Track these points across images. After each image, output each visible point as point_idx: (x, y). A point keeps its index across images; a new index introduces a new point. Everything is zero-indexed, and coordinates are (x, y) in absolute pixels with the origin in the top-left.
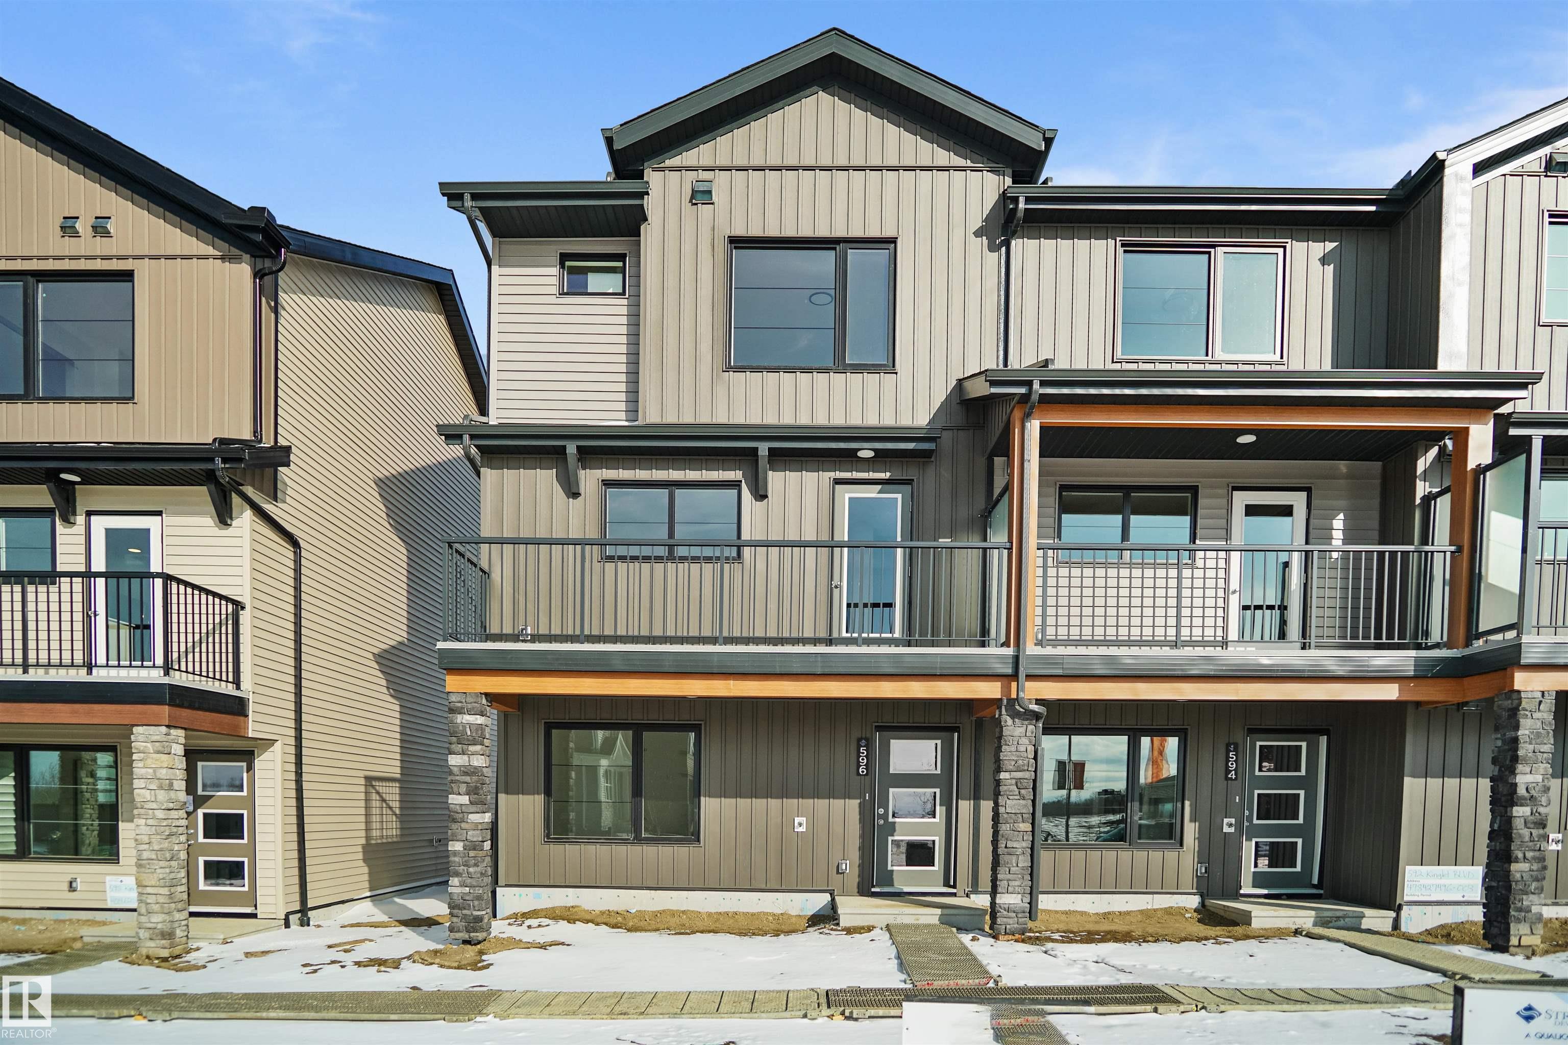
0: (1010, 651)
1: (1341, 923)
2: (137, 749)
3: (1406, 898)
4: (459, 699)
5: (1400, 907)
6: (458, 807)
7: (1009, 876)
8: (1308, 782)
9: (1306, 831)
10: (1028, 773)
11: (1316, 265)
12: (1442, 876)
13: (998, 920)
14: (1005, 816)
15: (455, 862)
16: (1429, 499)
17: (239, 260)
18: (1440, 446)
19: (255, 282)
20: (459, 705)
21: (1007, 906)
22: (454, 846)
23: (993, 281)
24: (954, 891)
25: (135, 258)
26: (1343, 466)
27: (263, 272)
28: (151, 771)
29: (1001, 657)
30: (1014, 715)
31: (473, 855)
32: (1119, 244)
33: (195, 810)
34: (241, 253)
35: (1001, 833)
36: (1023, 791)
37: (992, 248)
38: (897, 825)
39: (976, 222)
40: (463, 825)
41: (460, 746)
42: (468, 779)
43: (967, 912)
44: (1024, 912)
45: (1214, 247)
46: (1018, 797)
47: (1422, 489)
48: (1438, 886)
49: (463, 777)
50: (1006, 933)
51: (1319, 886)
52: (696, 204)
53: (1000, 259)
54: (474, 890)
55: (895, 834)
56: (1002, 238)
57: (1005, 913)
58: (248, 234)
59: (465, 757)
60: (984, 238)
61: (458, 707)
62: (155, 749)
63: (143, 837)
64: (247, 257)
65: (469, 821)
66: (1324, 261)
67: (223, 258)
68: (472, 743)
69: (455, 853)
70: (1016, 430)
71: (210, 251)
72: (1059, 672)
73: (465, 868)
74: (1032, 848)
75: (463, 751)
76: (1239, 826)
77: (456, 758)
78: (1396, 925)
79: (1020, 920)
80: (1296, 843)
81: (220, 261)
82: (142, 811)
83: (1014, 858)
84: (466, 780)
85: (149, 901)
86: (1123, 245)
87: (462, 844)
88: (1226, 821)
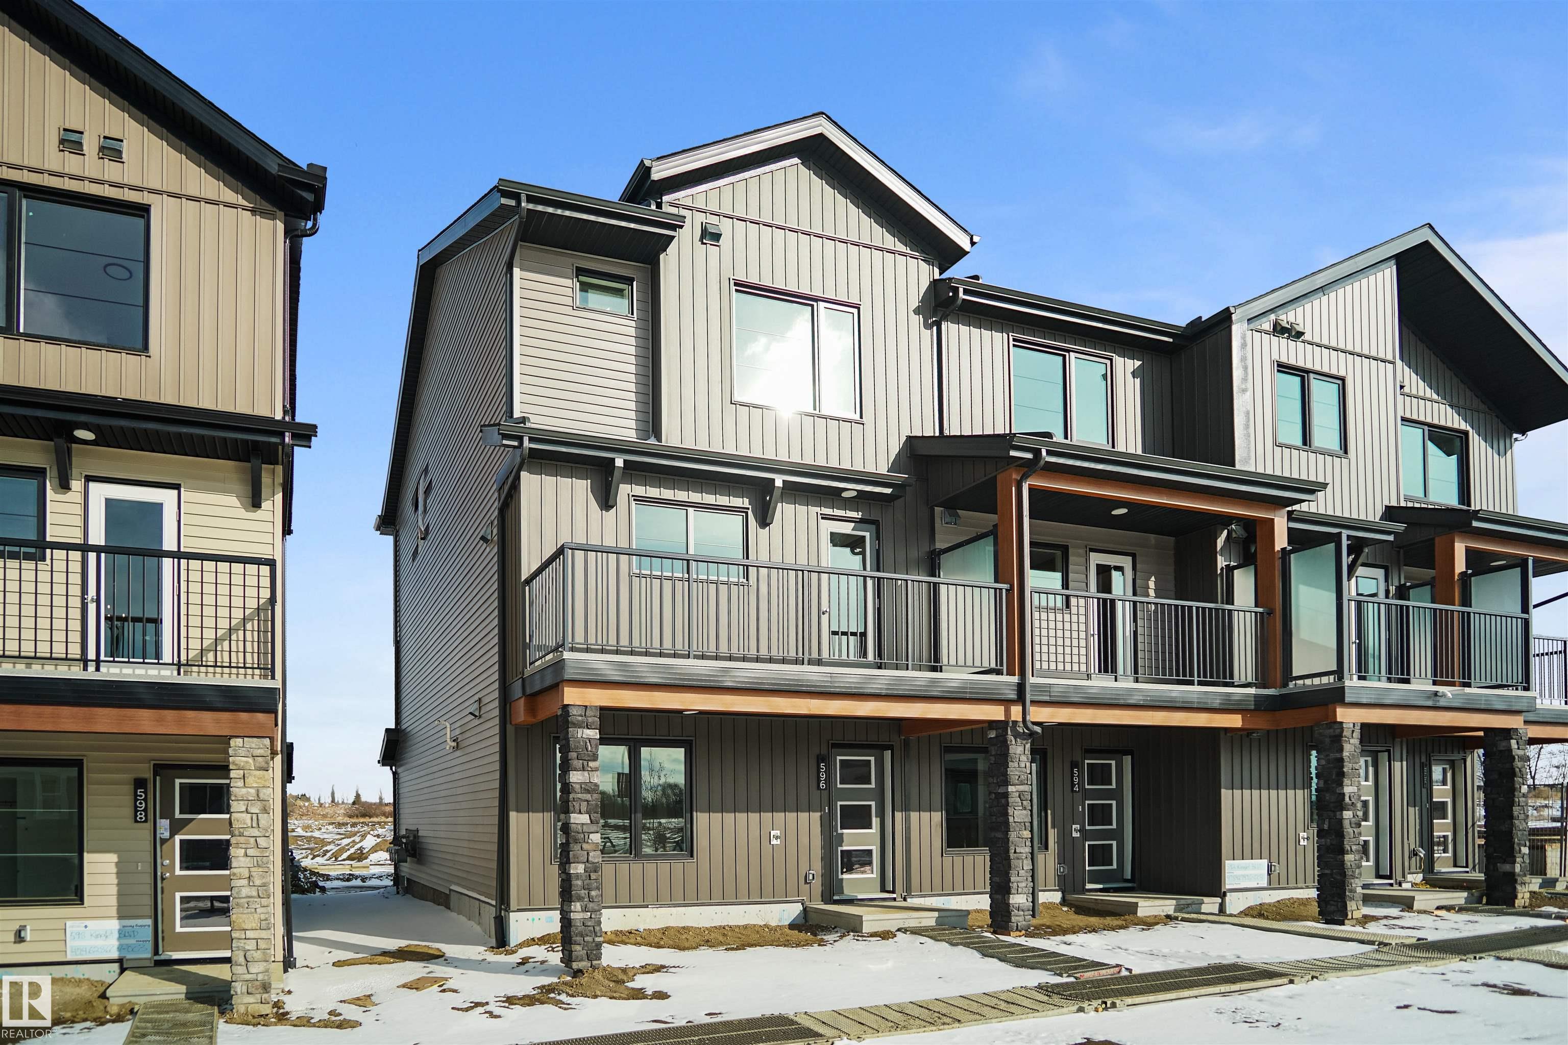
0: (1015, 679)
1: (1190, 909)
2: (236, 765)
3: (1228, 887)
4: (579, 713)
5: (1225, 894)
6: (579, 827)
7: (1018, 879)
8: (1117, 794)
9: (1118, 835)
10: (1027, 786)
11: (1129, 377)
12: (1245, 868)
13: (1013, 918)
14: (1014, 824)
15: (577, 885)
16: (1230, 570)
17: (272, 216)
18: (1228, 530)
19: (285, 242)
20: (580, 718)
21: (1017, 905)
22: (577, 869)
23: (929, 353)
24: (894, 896)
25: (152, 191)
26: (1152, 537)
27: (296, 233)
28: (253, 791)
29: (1007, 684)
30: (1017, 735)
31: (595, 878)
32: (1011, 338)
33: (172, 835)
34: (275, 209)
35: (1011, 839)
36: (1025, 803)
37: (928, 326)
38: (844, 836)
39: (914, 303)
40: (585, 846)
41: (581, 761)
42: (588, 797)
43: (954, 913)
44: (1029, 910)
45: (1068, 351)
46: (1021, 808)
47: (1221, 562)
48: (1244, 876)
49: (584, 795)
50: (1017, 930)
51: (1132, 880)
52: (706, 244)
53: (932, 335)
54: (596, 915)
55: (843, 844)
56: (934, 319)
57: (1016, 912)
58: (299, 192)
59: (586, 773)
60: (921, 316)
61: (578, 721)
62: (257, 765)
63: (241, 870)
64: (281, 214)
65: (590, 841)
66: (1134, 374)
67: (253, 211)
68: (592, 758)
69: (578, 876)
70: (1014, 488)
71: (241, 201)
72: (1047, 698)
73: (586, 892)
74: (1032, 853)
75: (583, 767)
76: (1082, 831)
77: (577, 775)
78: (1222, 910)
79: (1026, 917)
80: (1112, 845)
81: (249, 212)
82: (242, 839)
83: (1021, 861)
84: (587, 798)
85: (247, 947)
86: (1014, 340)
87: (583, 866)
88: (1074, 826)
